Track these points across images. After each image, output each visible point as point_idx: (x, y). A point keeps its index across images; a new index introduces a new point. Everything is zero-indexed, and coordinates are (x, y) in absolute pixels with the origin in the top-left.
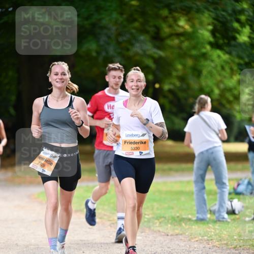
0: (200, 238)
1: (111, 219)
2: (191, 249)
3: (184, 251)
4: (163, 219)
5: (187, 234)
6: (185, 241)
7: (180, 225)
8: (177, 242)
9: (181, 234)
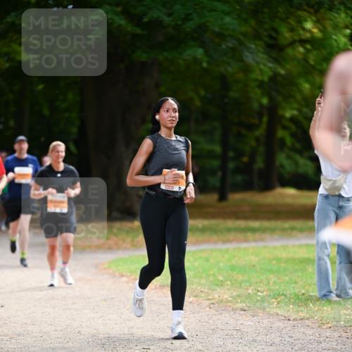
0: (335, 323)
1: (210, 297)
2: (321, 339)
3: (312, 341)
4: (282, 297)
5: (316, 318)
6: (313, 328)
7: (307, 306)
8: (302, 330)
9: (308, 319)
